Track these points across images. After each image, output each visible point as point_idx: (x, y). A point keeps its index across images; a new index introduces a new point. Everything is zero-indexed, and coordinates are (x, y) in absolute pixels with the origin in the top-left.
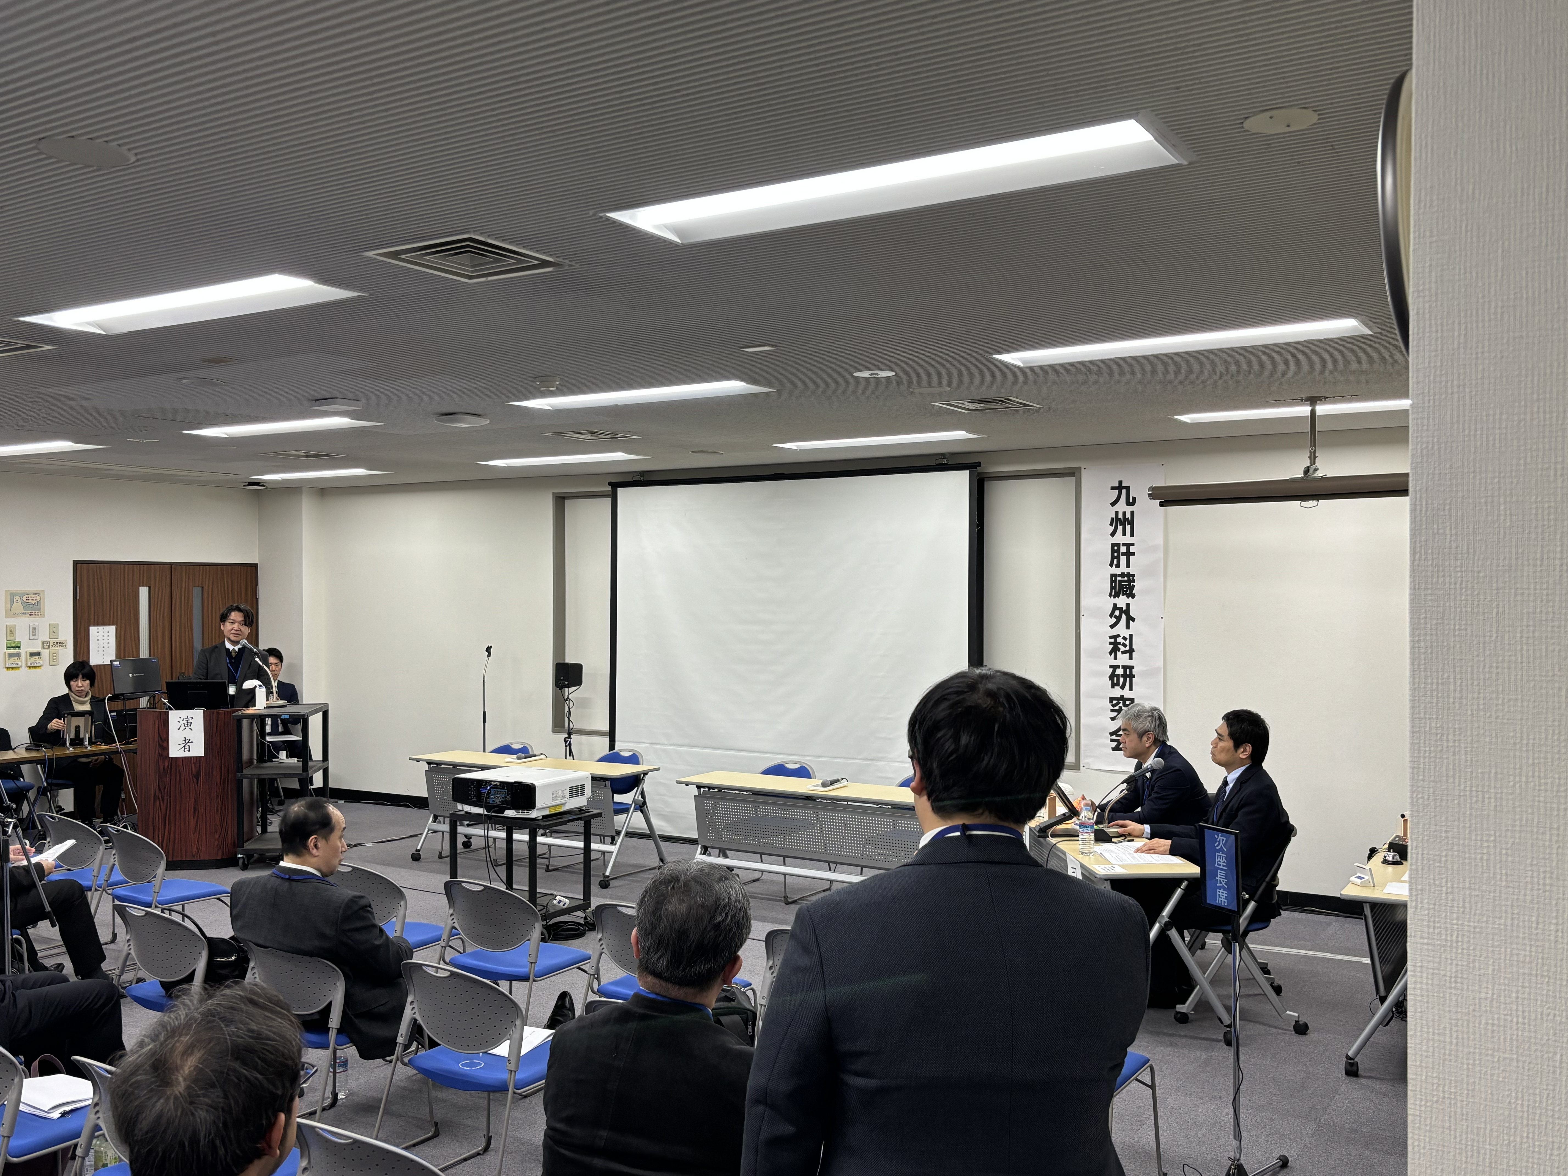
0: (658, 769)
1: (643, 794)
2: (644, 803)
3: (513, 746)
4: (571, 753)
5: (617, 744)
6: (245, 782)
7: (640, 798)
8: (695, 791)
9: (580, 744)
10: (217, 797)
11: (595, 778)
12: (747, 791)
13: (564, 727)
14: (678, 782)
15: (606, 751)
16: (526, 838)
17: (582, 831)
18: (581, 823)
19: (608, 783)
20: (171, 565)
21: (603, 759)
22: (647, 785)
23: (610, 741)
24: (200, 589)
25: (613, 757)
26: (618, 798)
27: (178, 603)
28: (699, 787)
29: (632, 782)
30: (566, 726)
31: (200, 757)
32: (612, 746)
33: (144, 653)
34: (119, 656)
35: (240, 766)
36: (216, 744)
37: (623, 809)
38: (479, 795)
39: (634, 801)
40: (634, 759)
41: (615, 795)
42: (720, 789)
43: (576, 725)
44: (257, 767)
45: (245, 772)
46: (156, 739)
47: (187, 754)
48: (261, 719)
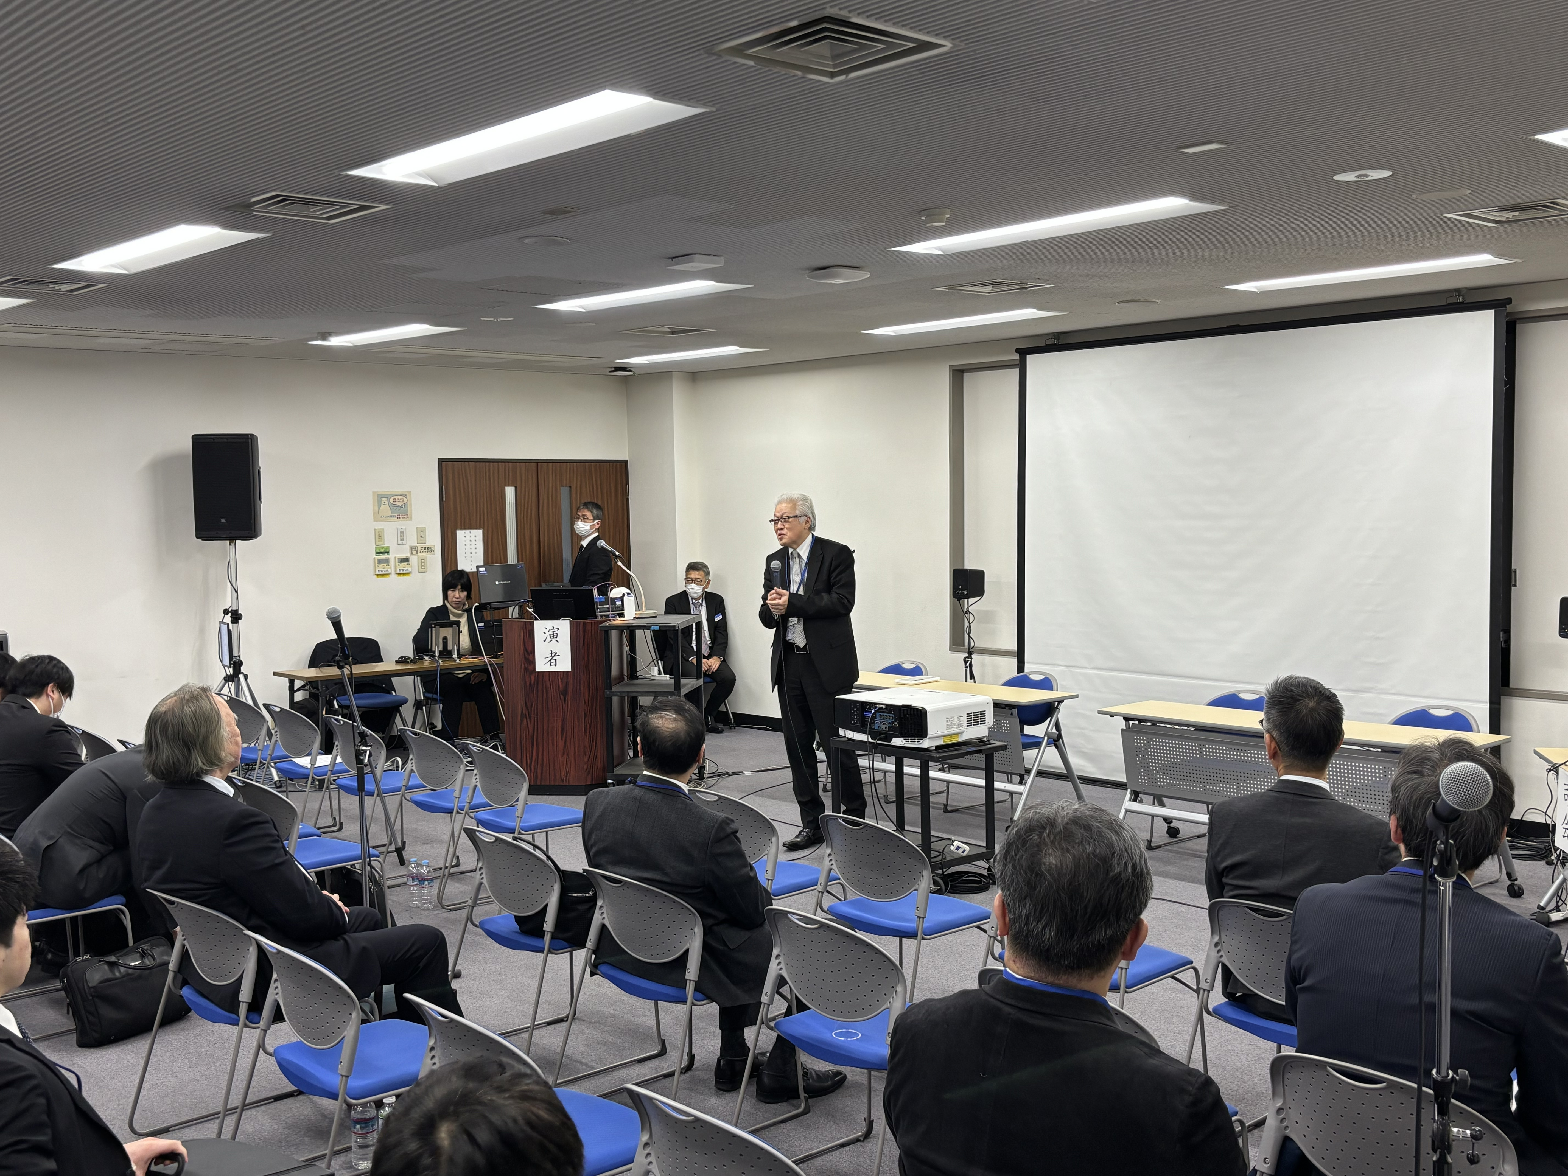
0: (1076, 696)
1: (1057, 726)
2: (1060, 736)
3: (905, 666)
4: (972, 676)
5: (1026, 666)
6: (615, 700)
7: (1054, 730)
8: (1122, 724)
9: (983, 665)
10: (585, 715)
11: (997, 705)
12: (1188, 726)
13: (964, 645)
14: (1100, 712)
15: (1013, 673)
16: (917, 771)
17: (984, 767)
18: (982, 757)
19: (1015, 711)
20: (537, 462)
21: (1010, 683)
22: (1063, 714)
23: (1018, 662)
24: (568, 489)
25: (1021, 681)
26: (1028, 730)
27: (545, 505)
28: (1127, 719)
29: (1046, 711)
30: (966, 644)
31: (567, 672)
32: (1021, 668)
33: (512, 558)
34: (486, 561)
35: (608, 682)
36: (583, 658)
37: (1034, 743)
38: (863, 720)
39: (1046, 733)
40: (1046, 684)
41: (1025, 727)
42: (1154, 722)
43: (978, 643)
44: (628, 685)
45: (614, 689)
46: (522, 651)
47: (553, 669)
48: (631, 630)
